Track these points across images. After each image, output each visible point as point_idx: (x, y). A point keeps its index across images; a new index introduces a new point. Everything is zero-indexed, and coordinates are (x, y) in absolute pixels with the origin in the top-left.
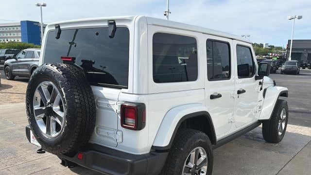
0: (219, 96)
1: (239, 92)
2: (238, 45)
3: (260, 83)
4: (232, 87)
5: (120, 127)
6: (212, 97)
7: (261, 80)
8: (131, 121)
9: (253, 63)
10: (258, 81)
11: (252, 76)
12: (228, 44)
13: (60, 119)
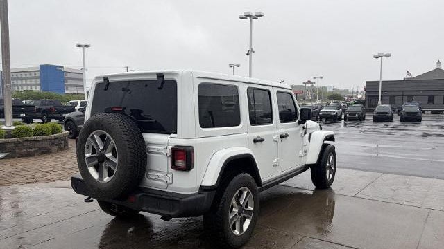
0: (262, 140)
1: (282, 137)
2: (278, 92)
3: (304, 128)
4: (275, 132)
5: (171, 170)
6: (255, 141)
7: (305, 125)
8: (180, 163)
9: (296, 109)
10: (302, 126)
11: (294, 120)
12: (269, 91)
13: (114, 164)
